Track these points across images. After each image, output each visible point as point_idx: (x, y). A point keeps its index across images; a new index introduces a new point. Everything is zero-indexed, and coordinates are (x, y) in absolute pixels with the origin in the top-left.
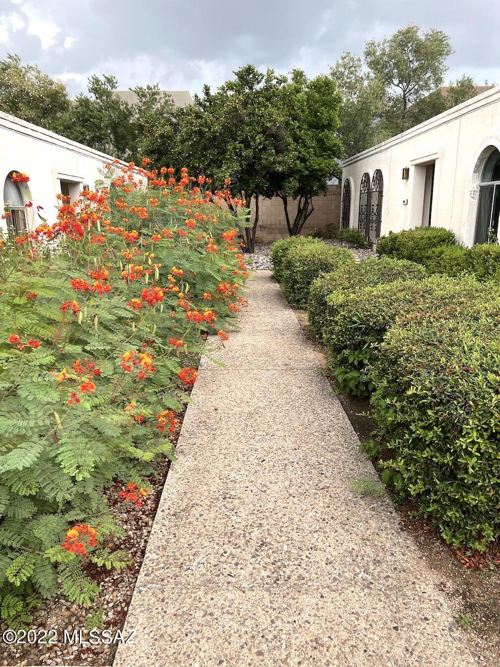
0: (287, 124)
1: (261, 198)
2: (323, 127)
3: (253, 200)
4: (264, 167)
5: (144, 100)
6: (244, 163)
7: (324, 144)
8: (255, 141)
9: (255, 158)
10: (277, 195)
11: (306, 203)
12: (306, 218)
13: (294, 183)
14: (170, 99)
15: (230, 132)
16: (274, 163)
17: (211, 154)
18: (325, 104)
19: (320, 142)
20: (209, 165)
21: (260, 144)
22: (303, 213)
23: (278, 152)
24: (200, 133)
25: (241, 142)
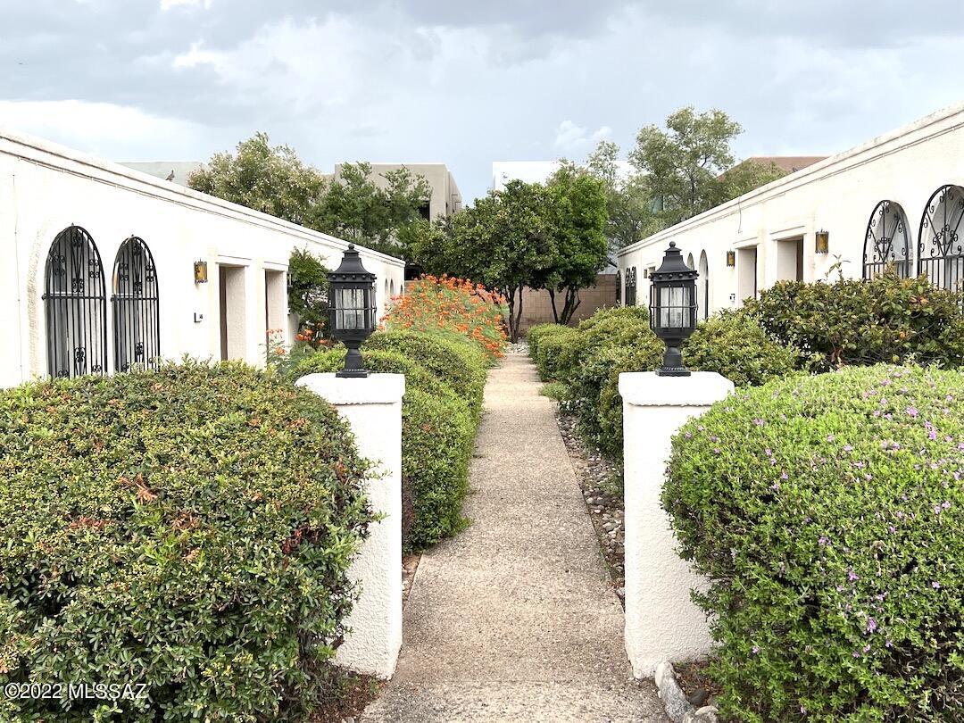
0: (548, 229)
1: (526, 289)
2: (587, 226)
3: (517, 293)
4: (527, 266)
5: (396, 184)
6: (509, 263)
7: (588, 241)
8: (519, 245)
9: (519, 258)
10: (544, 287)
11: (573, 297)
12: (573, 311)
13: (557, 277)
14: (424, 180)
15: (498, 238)
16: (535, 262)
17: (481, 256)
18: (588, 205)
19: (584, 239)
20: (478, 265)
21: (523, 247)
22: (570, 306)
23: (539, 252)
24: (473, 241)
25: (506, 246)
